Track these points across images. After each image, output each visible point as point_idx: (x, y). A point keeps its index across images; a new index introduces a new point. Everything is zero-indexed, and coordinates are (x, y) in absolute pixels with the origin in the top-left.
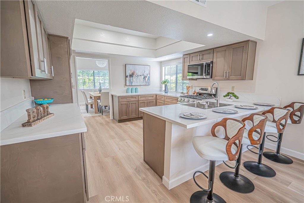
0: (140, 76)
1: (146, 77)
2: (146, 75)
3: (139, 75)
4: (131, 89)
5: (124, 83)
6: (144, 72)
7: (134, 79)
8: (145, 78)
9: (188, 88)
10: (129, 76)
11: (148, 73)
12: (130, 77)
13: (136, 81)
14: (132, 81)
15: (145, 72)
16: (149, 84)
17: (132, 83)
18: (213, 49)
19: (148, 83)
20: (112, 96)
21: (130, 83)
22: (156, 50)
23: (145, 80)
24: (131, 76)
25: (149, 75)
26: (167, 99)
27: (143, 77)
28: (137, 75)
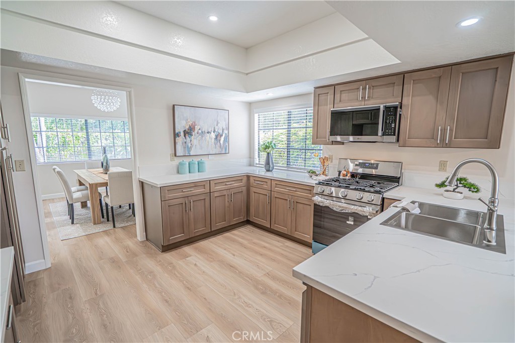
0: (208, 133)
1: (221, 136)
2: (221, 132)
3: (206, 132)
4: (189, 164)
5: (170, 151)
6: (217, 125)
7: (195, 140)
8: (218, 137)
9: (324, 161)
10: (182, 134)
11: (224, 127)
12: (185, 136)
13: (198, 145)
14: (190, 145)
15: (219, 124)
16: (227, 152)
17: (189, 149)
18: (403, 74)
19: (226, 150)
20: (142, 184)
21: (184, 151)
22: (247, 74)
23: (218, 143)
24: (188, 133)
25: (226, 132)
26: (277, 186)
27: (213, 135)
28: (200, 131)
